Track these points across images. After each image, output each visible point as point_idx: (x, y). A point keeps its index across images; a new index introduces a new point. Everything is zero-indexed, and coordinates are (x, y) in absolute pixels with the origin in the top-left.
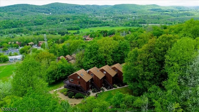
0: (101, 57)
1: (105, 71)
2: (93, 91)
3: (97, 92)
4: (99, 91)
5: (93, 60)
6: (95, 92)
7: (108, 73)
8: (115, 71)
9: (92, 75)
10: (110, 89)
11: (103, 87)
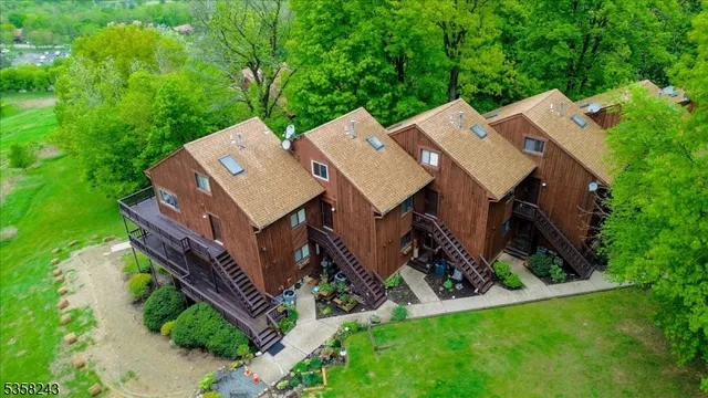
0: (417, 30)
1: (434, 147)
2: (320, 300)
3: (356, 308)
4: (372, 304)
5: (355, 53)
6: (337, 310)
7: (454, 164)
8: (520, 146)
9: (320, 170)
10: (459, 294)
11: (405, 272)
